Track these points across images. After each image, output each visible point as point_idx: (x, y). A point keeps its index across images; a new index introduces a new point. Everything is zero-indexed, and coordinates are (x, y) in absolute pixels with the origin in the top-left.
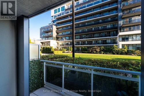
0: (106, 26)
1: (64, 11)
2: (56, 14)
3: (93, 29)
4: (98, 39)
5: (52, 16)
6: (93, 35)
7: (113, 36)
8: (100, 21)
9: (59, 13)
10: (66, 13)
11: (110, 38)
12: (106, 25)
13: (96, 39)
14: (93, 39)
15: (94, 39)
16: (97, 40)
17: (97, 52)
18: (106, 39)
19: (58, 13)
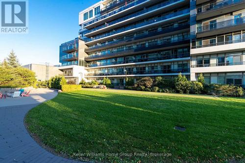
0: (170, 39)
1: (99, 15)
2: (87, 20)
3: (147, 44)
4: (154, 63)
5: (81, 25)
6: (147, 57)
7: (181, 57)
8: (159, 29)
9: (91, 18)
10: (102, 18)
11: (178, 61)
12: (170, 37)
13: (151, 64)
14: (146, 64)
15: (148, 64)
16: (153, 65)
17: (146, 87)
18: (170, 64)
19: (89, 19)
